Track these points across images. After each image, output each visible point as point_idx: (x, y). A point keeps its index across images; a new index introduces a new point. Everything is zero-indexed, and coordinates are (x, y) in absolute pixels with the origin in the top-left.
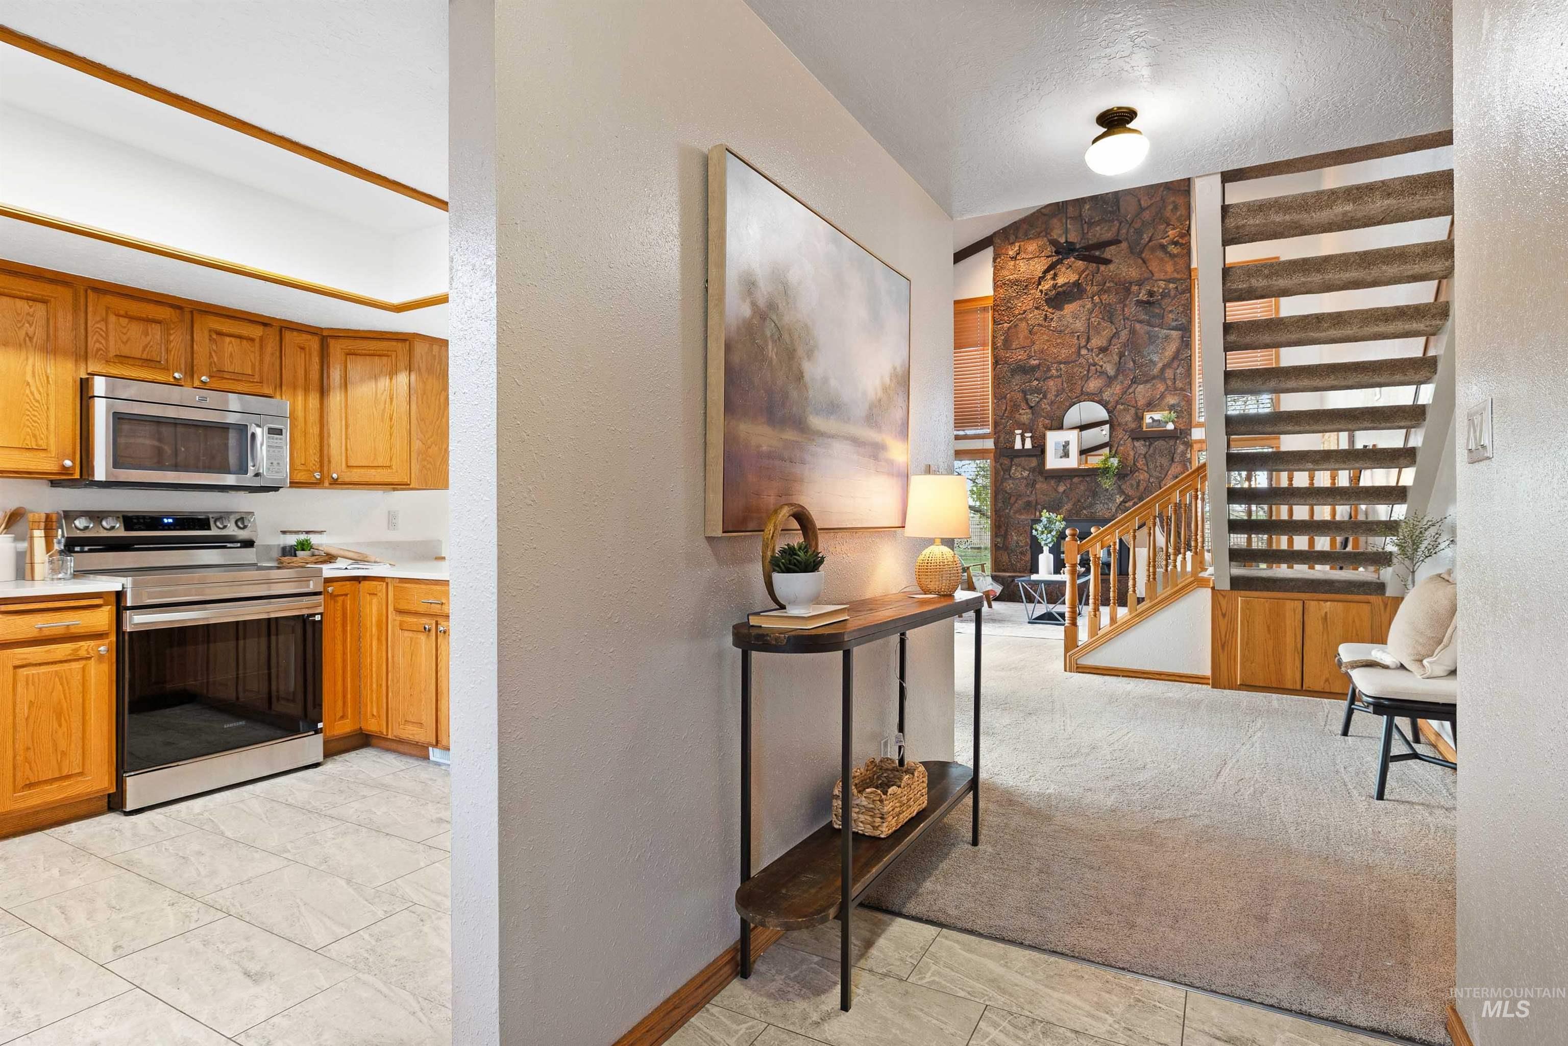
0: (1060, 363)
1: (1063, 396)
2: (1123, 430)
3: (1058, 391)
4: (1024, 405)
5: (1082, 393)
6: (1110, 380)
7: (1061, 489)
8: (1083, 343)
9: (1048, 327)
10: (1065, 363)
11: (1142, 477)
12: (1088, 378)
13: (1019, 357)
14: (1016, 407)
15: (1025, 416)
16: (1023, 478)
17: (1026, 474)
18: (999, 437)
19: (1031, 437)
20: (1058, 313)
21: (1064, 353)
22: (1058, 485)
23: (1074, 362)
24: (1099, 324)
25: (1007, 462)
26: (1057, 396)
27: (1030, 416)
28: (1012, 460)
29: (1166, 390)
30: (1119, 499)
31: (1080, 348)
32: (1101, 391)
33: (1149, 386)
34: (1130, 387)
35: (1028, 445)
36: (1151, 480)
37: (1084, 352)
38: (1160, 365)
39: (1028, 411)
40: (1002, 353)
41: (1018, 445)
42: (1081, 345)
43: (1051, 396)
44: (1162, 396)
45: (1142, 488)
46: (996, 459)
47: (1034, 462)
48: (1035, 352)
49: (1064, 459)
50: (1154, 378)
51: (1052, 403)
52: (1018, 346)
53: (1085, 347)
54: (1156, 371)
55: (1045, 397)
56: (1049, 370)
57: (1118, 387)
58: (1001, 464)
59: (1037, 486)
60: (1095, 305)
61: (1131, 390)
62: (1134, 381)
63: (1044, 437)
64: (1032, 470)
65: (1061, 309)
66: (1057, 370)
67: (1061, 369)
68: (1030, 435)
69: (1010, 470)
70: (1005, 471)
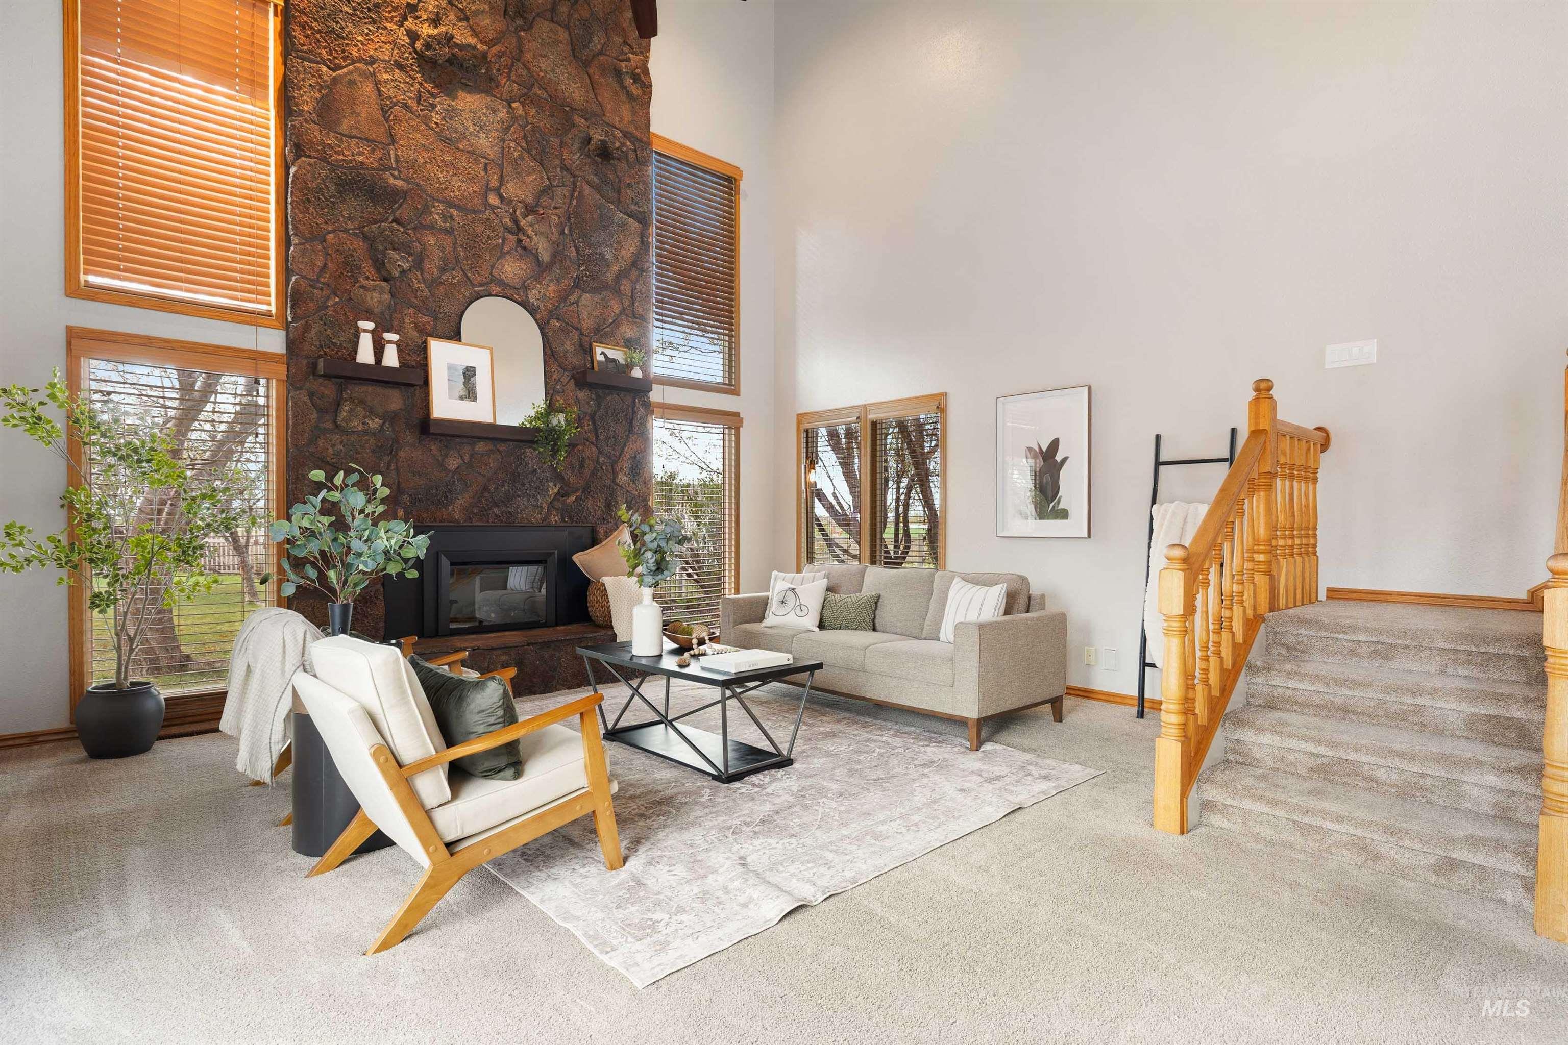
0: (450, 204)
1: (458, 276)
2: (560, 366)
3: (445, 260)
4: (367, 267)
5: (493, 280)
6: (541, 269)
7: (453, 463)
8: (494, 183)
9: (426, 120)
10: (458, 207)
11: (587, 453)
12: (503, 255)
13: (361, 158)
14: (349, 269)
15: (375, 295)
16: (366, 432)
17: (375, 424)
18: (307, 328)
19: (397, 343)
20: (442, 103)
21: (460, 187)
22: (446, 456)
23: (475, 212)
24: (521, 157)
25: (328, 390)
26: (443, 270)
27: (387, 296)
28: (341, 390)
29: (621, 313)
30: (553, 490)
31: (488, 189)
32: (526, 288)
33: (598, 298)
34: (568, 293)
35: (391, 358)
36: (601, 459)
37: (493, 200)
38: (616, 268)
39: (384, 284)
40: (315, 132)
41: (365, 354)
42: (491, 185)
43: (432, 266)
44: (616, 323)
45: (587, 472)
46: (292, 382)
47: (395, 401)
48: (397, 161)
49: (467, 404)
50: (605, 287)
51: (434, 284)
52: (355, 132)
53: (498, 191)
54: (610, 276)
55: (419, 265)
56: (426, 210)
57: (552, 287)
58: (311, 395)
59: (402, 454)
60: (514, 118)
61: (573, 298)
62: (578, 284)
63: (424, 350)
64: (391, 418)
65: (452, 95)
66: (444, 217)
67: (451, 217)
68: (394, 337)
69: (336, 411)
70: (322, 411)
